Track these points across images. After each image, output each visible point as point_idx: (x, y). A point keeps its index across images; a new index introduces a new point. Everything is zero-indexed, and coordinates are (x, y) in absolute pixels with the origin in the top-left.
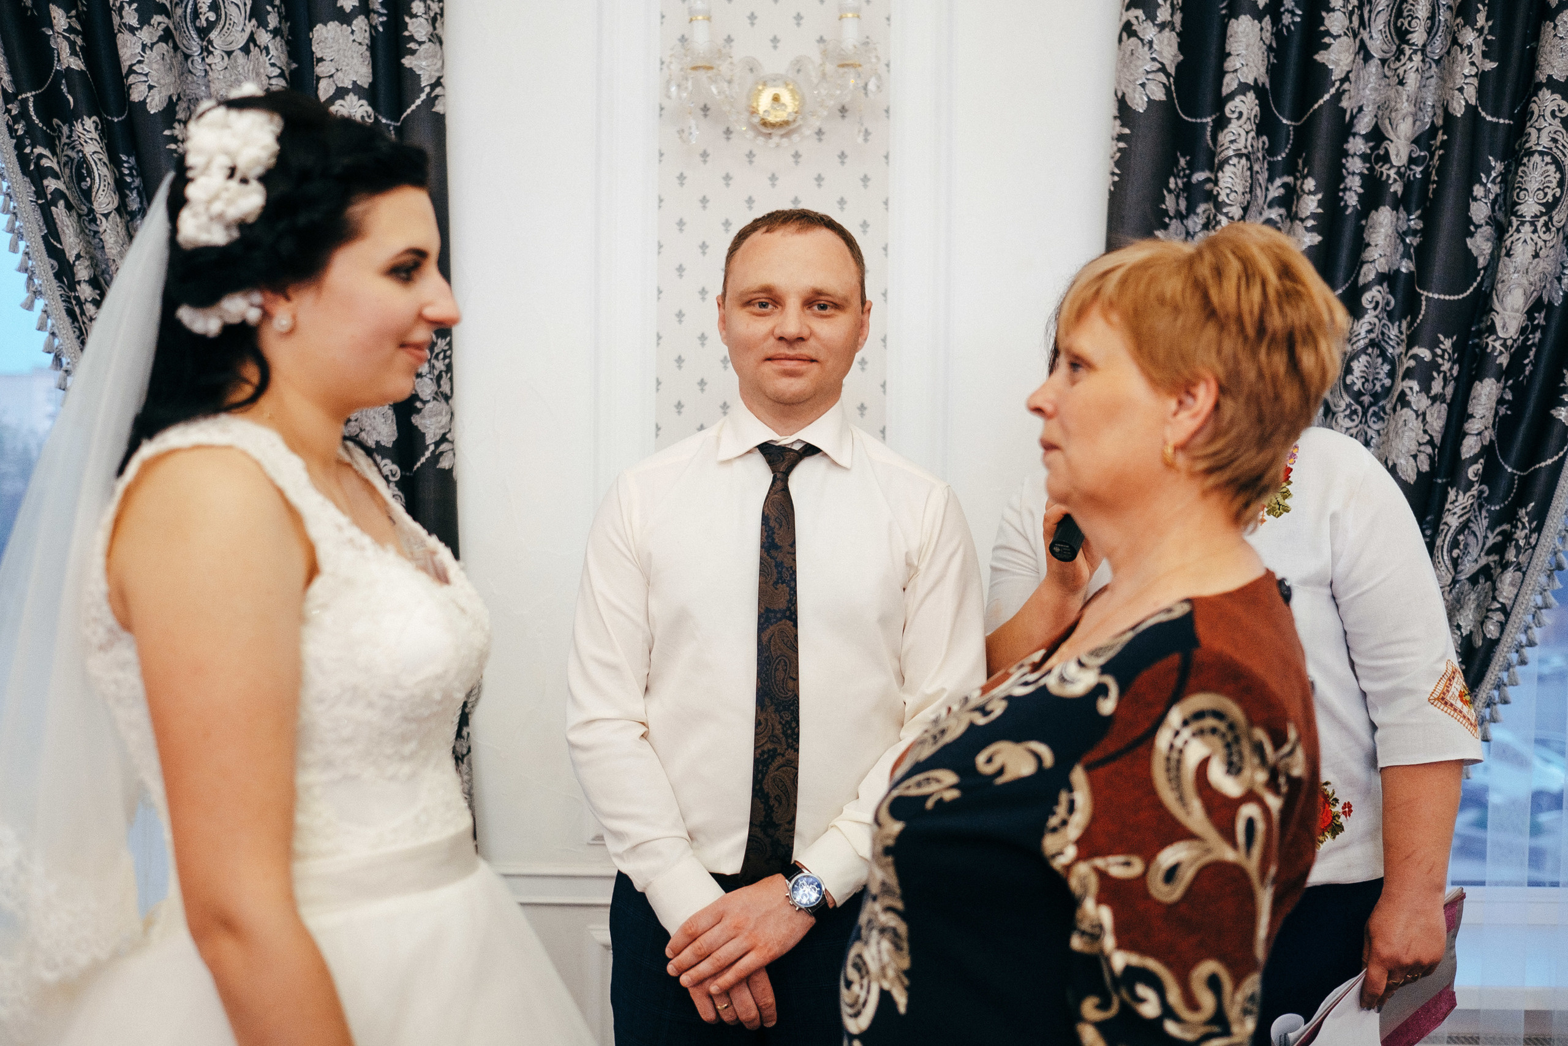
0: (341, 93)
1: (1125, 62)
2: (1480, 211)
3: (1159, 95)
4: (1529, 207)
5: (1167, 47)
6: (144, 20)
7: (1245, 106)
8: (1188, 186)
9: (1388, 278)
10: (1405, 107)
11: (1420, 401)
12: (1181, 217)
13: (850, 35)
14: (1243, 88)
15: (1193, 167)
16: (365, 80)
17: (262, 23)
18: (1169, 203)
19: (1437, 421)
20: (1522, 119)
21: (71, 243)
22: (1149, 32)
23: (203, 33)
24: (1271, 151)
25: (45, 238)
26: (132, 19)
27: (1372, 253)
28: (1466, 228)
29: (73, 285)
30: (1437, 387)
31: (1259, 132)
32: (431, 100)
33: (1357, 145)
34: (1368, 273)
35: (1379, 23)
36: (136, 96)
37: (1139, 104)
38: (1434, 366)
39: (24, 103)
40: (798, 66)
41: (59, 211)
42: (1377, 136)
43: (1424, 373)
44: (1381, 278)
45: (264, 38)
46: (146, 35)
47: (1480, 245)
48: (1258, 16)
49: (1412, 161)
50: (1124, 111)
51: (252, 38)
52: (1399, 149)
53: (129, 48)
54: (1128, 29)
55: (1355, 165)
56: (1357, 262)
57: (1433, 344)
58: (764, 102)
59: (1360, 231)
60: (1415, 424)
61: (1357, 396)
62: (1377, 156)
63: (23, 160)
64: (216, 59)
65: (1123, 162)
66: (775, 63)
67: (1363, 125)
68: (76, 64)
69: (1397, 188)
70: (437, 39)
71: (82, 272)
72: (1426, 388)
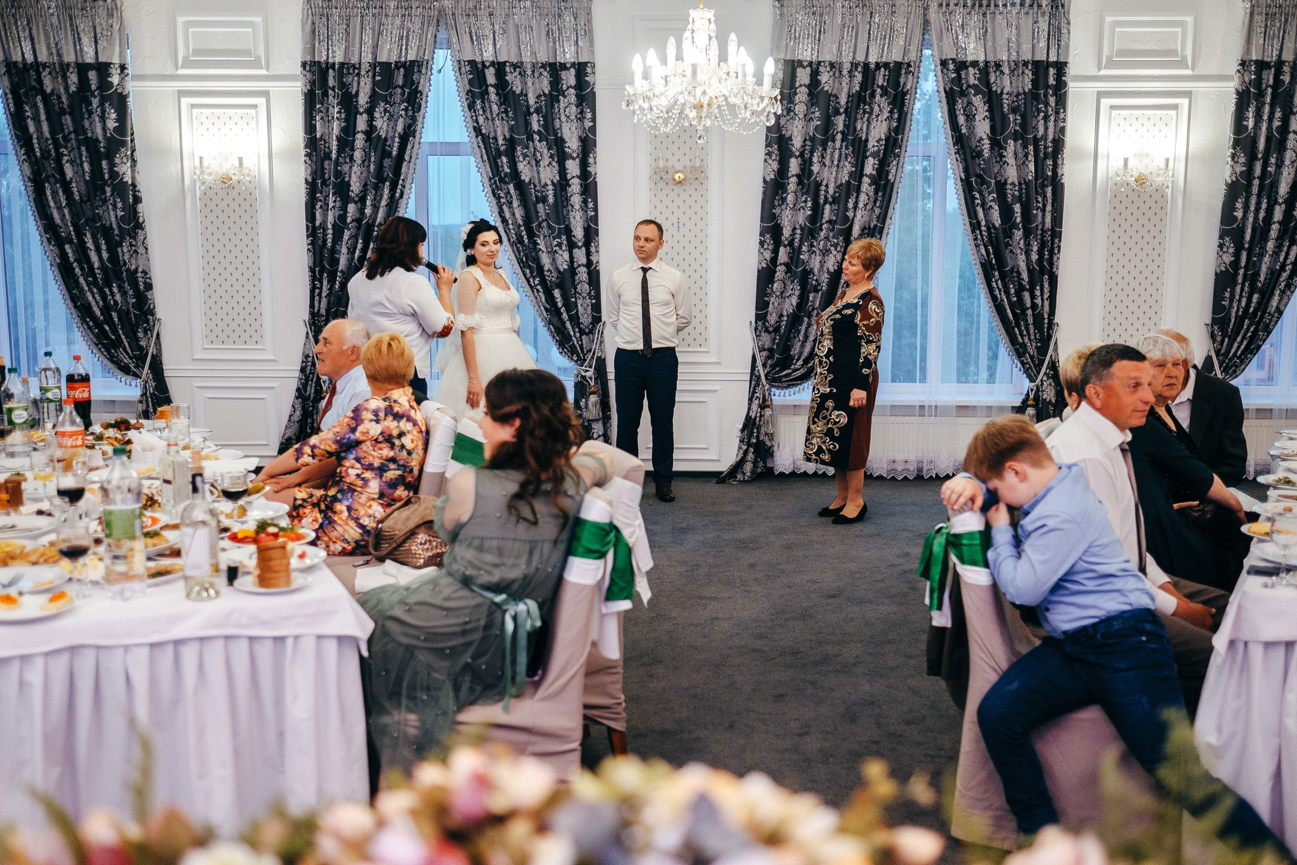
0: (573, 177)
1: (765, 168)
2: (850, 205)
3: (773, 177)
4: (861, 205)
5: (775, 166)
6: (524, 159)
7: (793, 180)
8: (782, 198)
9: (830, 222)
10: (833, 180)
11: (834, 252)
12: (780, 205)
13: (698, 163)
14: (793, 176)
15: (783, 193)
16: (578, 174)
17: (553, 160)
18: (776, 203)
19: (839, 257)
20: (860, 182)
21: (507, 215)
22: (770, 162)
23: (538, 162)
24: (802, 189)
25: (499, 213)
26: (521, 159)
27: (825, 216)
28: (846, 209)
29: (508, 224)
30: (839, 249)
31: (798, 185)
32: (595, 178)
33: (823, 188)
34: (824, 221)
35: (828, 157)
36: (522, 178)
37: (768, 179)
38: (838, 244)
39: (495, 181)
40: (685, 167)
41: (504, 207)
42: (827, 186)
43: (836, 246)
44: (827, 222)
45: (554, 164)
46: (525, 163)
47: (850, 214)
48: (797, 157)
49: (835, 192)
50: (765, 181)
51: (550, 163)
52: (831, 190)
53: (521, 166)
54: (765, 160)
55: (823, 193)
56: (822, 217)
57: (838, 238)
58: (677, 177)
59: (823, 209)
60: (833, 258)
61: (821, 251)
62: (827, 192)
63: (494, 194)
64: (541, 169)
65: (764, 193)
66: (679, 167)
67: (824, 183)
68: (508, 171)
69: (830, 200)
70: (595, 163)
71: (510, 222)
72: (836, 249)
